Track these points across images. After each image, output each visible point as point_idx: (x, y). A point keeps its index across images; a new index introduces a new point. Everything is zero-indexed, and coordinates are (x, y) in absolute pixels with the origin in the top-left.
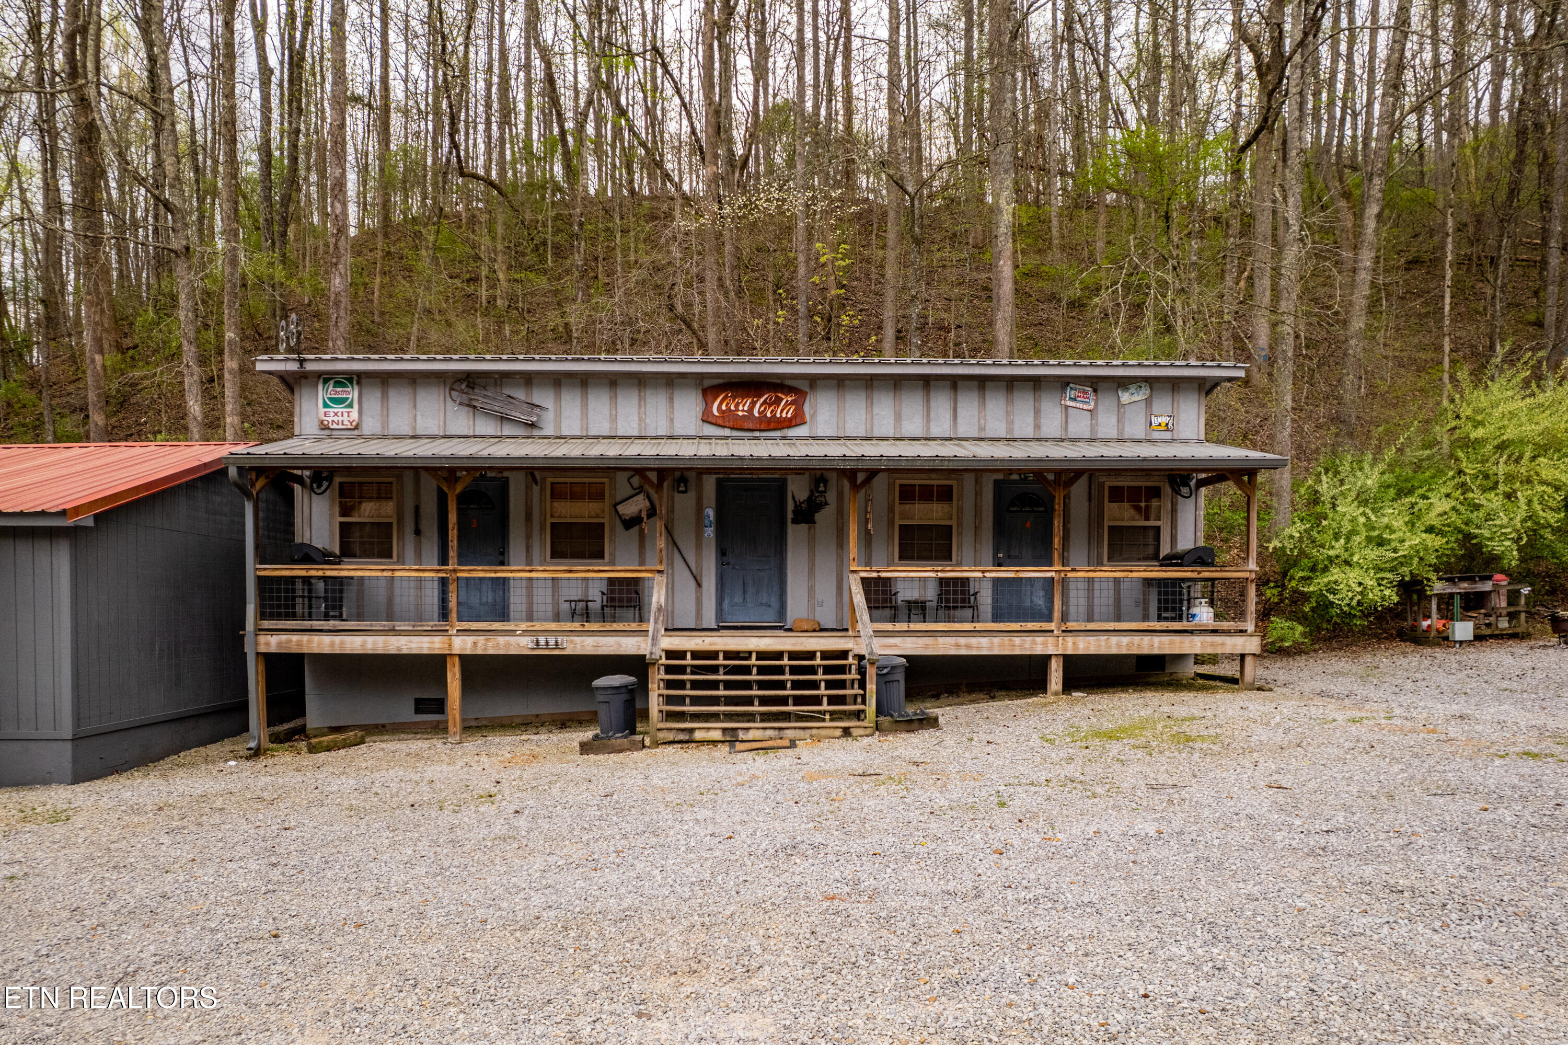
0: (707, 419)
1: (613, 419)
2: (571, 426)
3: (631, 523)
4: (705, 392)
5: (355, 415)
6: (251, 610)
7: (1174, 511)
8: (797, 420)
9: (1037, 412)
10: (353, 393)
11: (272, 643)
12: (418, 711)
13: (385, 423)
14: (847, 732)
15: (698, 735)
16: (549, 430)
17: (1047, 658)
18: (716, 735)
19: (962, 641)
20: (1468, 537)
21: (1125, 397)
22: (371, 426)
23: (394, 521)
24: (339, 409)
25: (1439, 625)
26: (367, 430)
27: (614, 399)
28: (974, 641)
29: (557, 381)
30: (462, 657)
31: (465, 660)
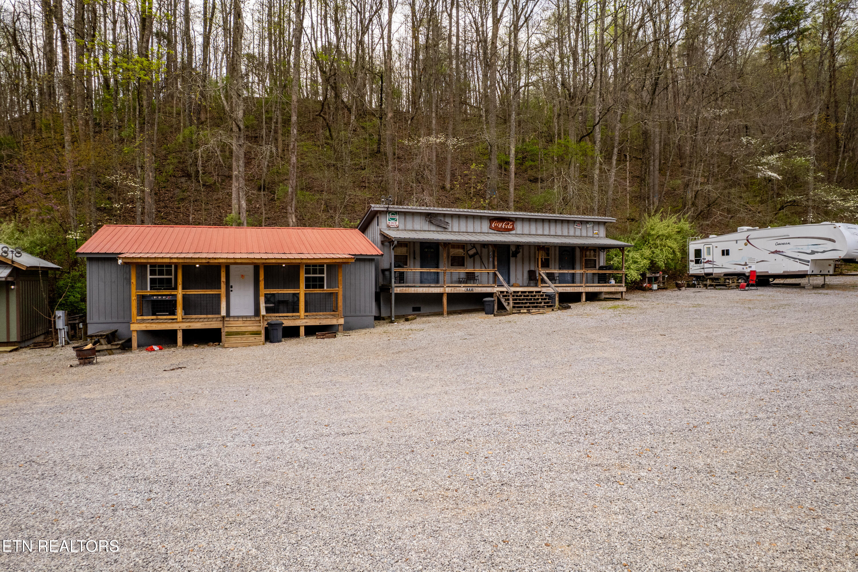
0: (491, 228)
1: (467, 227)
2: (456, 229)
3: (471, 256)
4: (490, 220)
5: (397, 223)
6: (393, 280)
7: (599, 255)
8: (513, 229)
9: (568, 229)
10: (397, 217)
11: (398, 290)
12: (413, 311)
13: (405, 226)
14: (553, 310)
15: (522, 311)
16: (450, 230)
17: (582, 293)
18: (525, 311)
19: (564, 288)
20: (652, 261)
21: (588, 226)
22: (401, 227)
23: (408, 254)
24: (393, 221)
25: (648, 285)
26: (400, 228)
27: (467, 221)
28: (567, 288)
29: (452, 216)
30: (448, 294)
31: (449, 294)
